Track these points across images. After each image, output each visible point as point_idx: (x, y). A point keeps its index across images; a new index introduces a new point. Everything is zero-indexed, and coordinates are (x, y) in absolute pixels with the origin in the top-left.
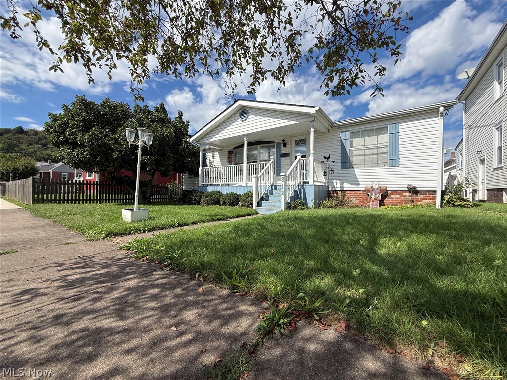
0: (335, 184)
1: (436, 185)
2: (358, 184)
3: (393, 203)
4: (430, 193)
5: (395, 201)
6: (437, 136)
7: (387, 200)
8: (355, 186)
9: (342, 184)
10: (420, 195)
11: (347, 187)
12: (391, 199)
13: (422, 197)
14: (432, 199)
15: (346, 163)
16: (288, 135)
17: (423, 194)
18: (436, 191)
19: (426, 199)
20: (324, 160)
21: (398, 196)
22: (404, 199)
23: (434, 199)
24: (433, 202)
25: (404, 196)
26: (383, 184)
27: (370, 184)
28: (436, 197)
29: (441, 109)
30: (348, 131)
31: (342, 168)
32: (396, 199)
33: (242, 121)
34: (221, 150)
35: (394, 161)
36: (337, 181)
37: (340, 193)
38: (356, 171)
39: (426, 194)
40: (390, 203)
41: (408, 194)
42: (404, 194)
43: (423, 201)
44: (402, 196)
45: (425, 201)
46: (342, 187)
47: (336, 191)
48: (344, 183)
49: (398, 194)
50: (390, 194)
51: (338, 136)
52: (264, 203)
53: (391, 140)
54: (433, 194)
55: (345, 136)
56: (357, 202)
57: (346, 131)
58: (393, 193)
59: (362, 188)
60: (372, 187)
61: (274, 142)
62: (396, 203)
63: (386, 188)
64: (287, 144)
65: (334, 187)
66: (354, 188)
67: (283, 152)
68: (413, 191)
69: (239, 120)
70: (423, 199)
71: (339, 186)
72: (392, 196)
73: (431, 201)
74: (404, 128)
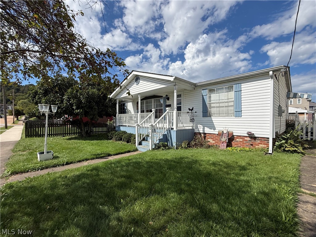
0: (199, 127)
1: (268, 133)
2: (215, 129)
3: (238, 145)
4: (264, 139)
5: (239, 143)
6: (269, 94)
7: (234, 143)
8: (212, 130)
9: (204, 129)
10: (257, 140)
11: (207, 130)
12: (236, 141)
13: (259, 141)
14: (266, 144)
15: (206, 113)
16: (170, 92)
17: (260, 140)
18: (269, 138)
19: (261, 144)
20: (188, 111)
21: (241, 140)
22: (246, 142)
23: (268, 144)
24: (267, 146)
25: (246, 140)
26: (230, 130)
27: (222, 129)
28: (269, 142)
29: (271, 73)
30: (207, 89)
31: (203, 116)
32: (240, 142)
33: (137, 84)
34: (133, 101)
35: (238, 113)
36: (201, 126)
37: (203, 135)
38: (213, 119)
39: (262, 140)
40: (236, 145)
41: (249, 139)
42: (246, 139)
43: (260, 145)
44: (245, 140)
45: (261, 145)
46: (204, 130)
47: (200, 133)
48: (205, 128)
49: (241, 138)
50: (236, 138)
51: (200, 93)
52: (143, 142)
53: (236, 96)
54: (267, 140)
55: (205, 92)
56: (214, 142)
57: (205, 89)
58: (238, 137)
59: (216, 132)
60: (223, 132)
61: (162, 97)
62: (240, 145)
63: (233, 133)
64: (170, 98)
65: (198, 130)
66: (211, 131)
67: (167, 104)
68: (252, 137)
69: (135, 84)
70: (260, 144)
71: (202, 130)
72: (237, 140)
73: (265, 146)
74: (246, 87)
